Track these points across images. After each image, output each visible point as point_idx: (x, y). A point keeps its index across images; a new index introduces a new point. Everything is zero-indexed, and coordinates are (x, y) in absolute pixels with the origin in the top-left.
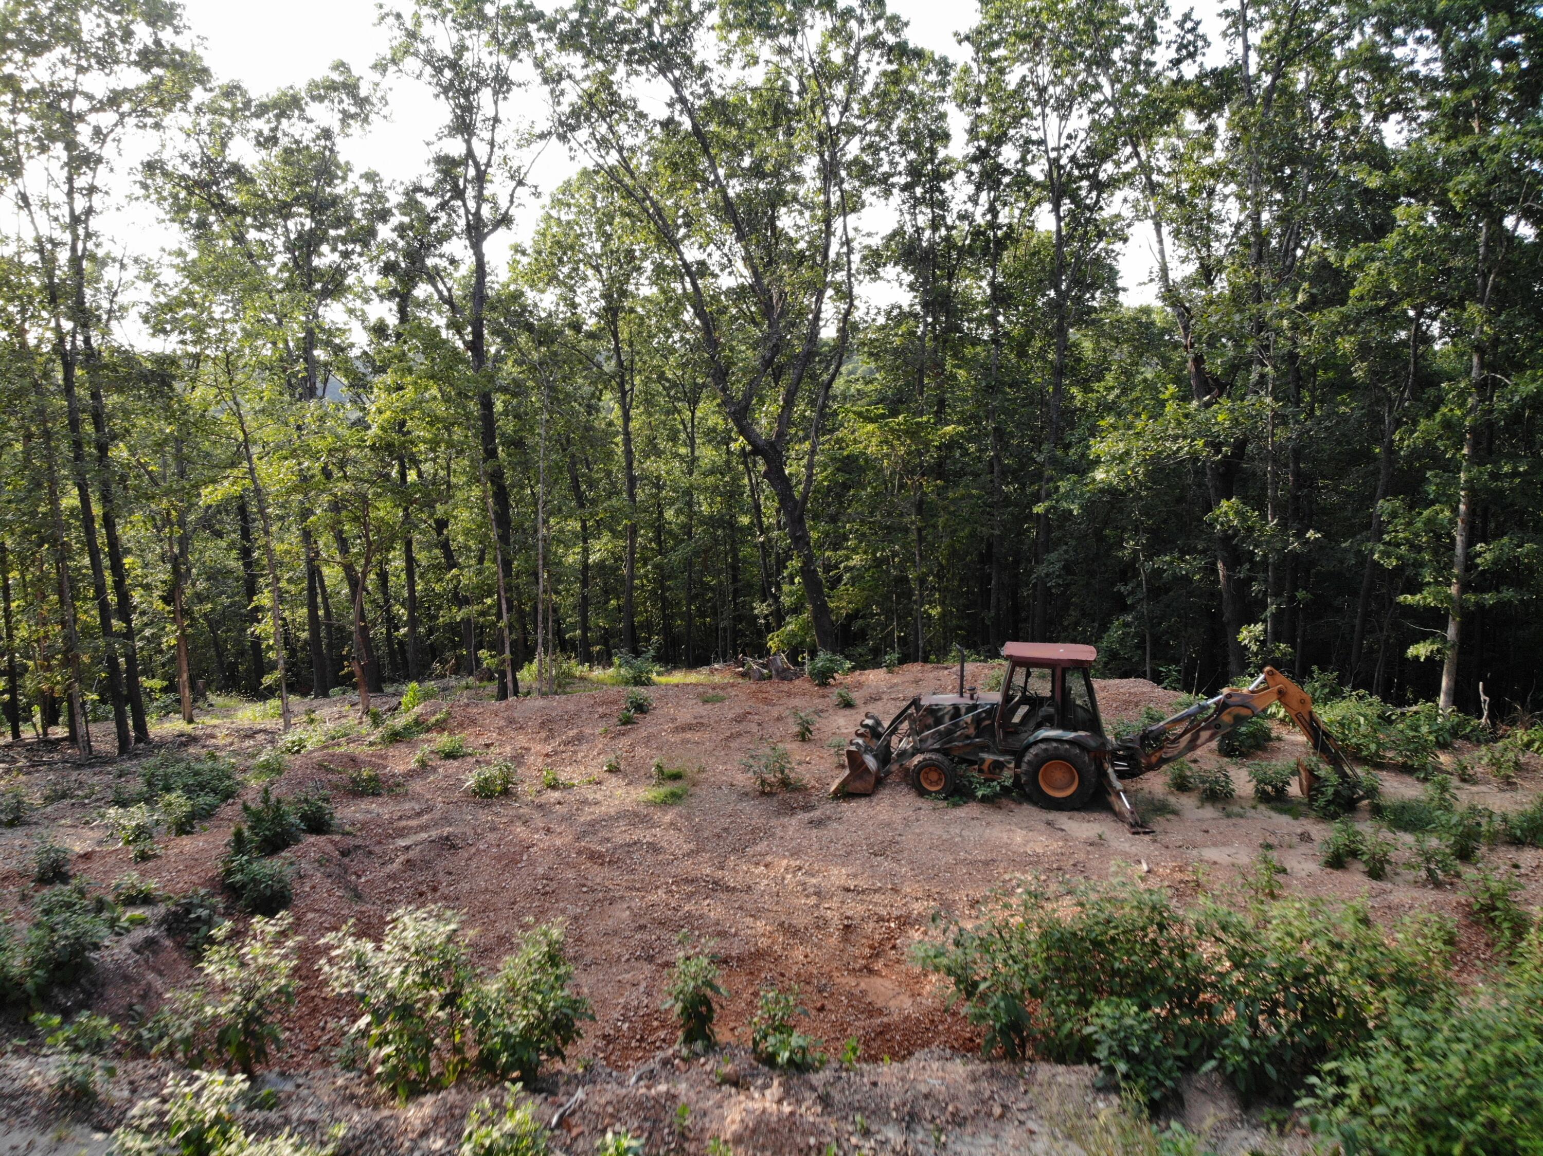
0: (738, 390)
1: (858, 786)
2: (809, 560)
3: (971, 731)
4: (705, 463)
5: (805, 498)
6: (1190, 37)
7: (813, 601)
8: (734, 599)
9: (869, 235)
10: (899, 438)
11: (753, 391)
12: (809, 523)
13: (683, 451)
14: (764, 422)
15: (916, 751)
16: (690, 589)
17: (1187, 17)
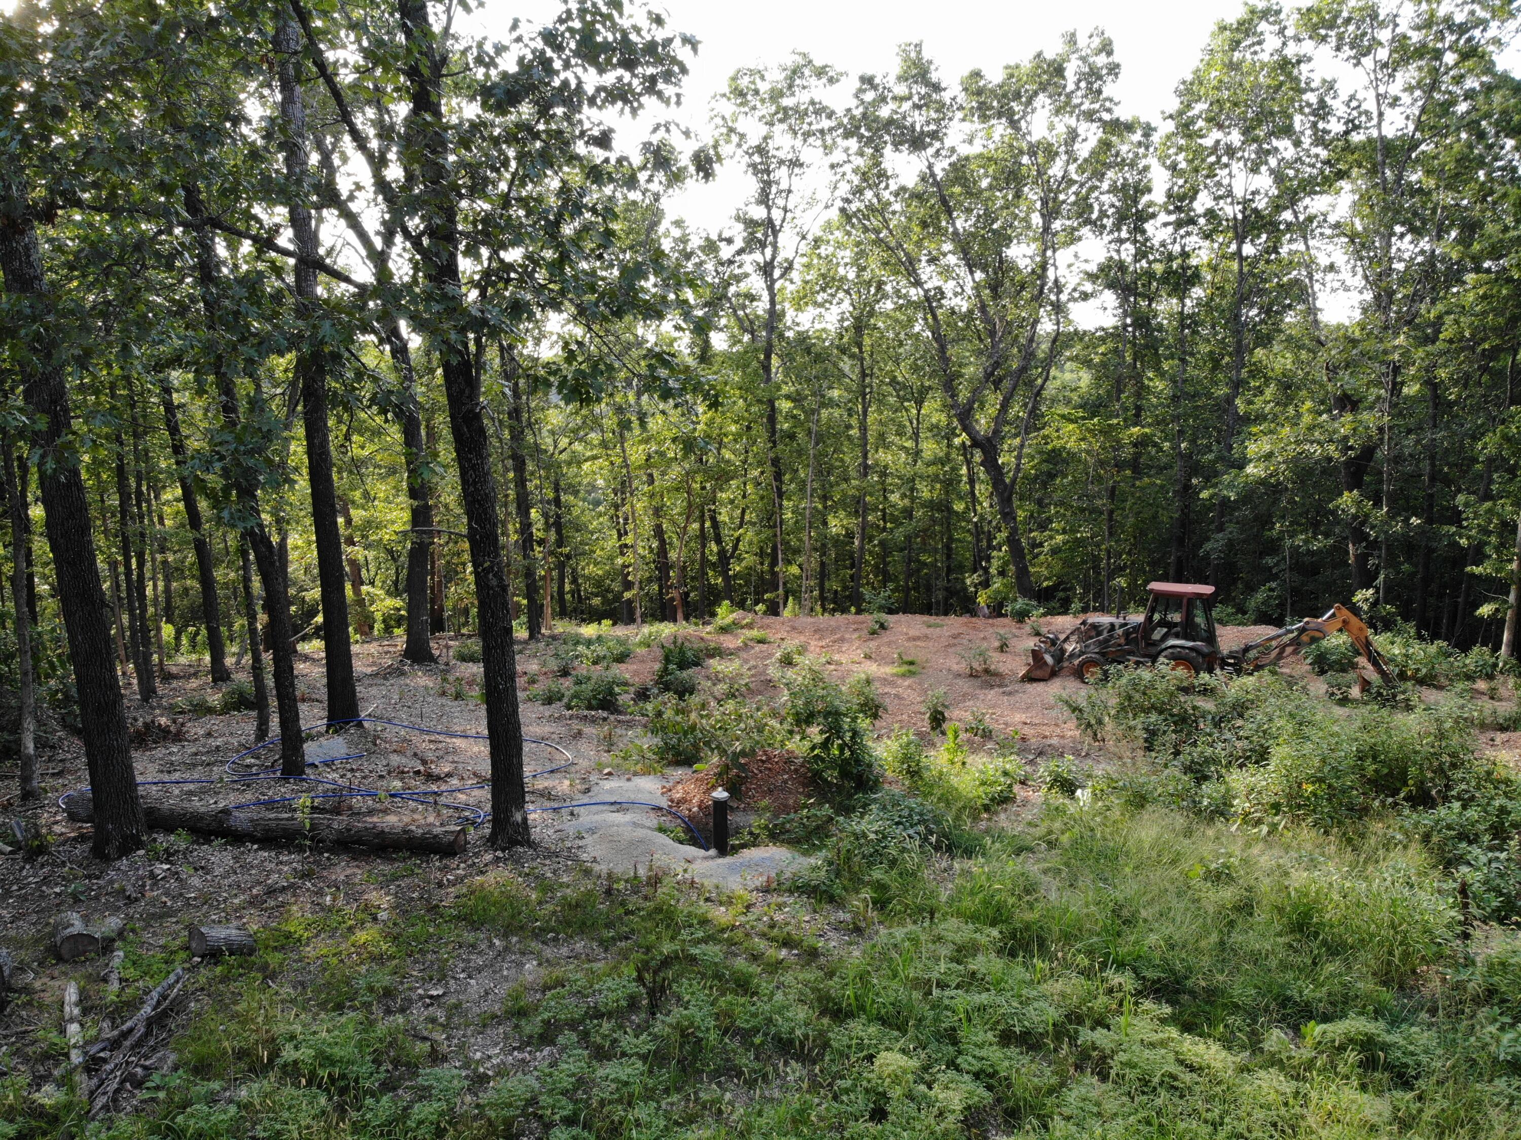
0: (964, 395)
1: (1038, 673)
2: (1014, 532)
3: (1122, 641)
4: (927, 455)
5: (1014, 481)
6: (1355, 113)
7: (1016, 565)
8: (947, 575)
9: (1086, 261)
10: (1095, 436)
11: (977, 397)
12: (1016, 503)
13: (909, 444)
14: (983, 421)
15: (1082, 653)
16: (909, 563)
17: (1352, 97)
